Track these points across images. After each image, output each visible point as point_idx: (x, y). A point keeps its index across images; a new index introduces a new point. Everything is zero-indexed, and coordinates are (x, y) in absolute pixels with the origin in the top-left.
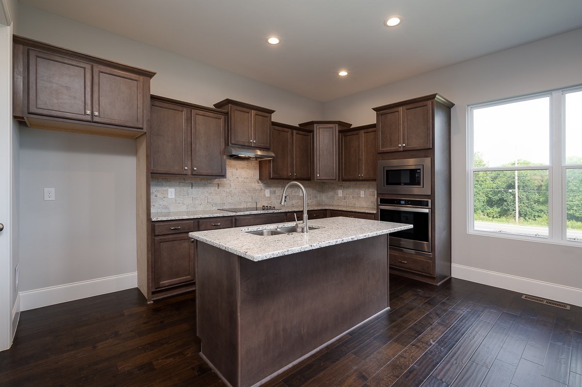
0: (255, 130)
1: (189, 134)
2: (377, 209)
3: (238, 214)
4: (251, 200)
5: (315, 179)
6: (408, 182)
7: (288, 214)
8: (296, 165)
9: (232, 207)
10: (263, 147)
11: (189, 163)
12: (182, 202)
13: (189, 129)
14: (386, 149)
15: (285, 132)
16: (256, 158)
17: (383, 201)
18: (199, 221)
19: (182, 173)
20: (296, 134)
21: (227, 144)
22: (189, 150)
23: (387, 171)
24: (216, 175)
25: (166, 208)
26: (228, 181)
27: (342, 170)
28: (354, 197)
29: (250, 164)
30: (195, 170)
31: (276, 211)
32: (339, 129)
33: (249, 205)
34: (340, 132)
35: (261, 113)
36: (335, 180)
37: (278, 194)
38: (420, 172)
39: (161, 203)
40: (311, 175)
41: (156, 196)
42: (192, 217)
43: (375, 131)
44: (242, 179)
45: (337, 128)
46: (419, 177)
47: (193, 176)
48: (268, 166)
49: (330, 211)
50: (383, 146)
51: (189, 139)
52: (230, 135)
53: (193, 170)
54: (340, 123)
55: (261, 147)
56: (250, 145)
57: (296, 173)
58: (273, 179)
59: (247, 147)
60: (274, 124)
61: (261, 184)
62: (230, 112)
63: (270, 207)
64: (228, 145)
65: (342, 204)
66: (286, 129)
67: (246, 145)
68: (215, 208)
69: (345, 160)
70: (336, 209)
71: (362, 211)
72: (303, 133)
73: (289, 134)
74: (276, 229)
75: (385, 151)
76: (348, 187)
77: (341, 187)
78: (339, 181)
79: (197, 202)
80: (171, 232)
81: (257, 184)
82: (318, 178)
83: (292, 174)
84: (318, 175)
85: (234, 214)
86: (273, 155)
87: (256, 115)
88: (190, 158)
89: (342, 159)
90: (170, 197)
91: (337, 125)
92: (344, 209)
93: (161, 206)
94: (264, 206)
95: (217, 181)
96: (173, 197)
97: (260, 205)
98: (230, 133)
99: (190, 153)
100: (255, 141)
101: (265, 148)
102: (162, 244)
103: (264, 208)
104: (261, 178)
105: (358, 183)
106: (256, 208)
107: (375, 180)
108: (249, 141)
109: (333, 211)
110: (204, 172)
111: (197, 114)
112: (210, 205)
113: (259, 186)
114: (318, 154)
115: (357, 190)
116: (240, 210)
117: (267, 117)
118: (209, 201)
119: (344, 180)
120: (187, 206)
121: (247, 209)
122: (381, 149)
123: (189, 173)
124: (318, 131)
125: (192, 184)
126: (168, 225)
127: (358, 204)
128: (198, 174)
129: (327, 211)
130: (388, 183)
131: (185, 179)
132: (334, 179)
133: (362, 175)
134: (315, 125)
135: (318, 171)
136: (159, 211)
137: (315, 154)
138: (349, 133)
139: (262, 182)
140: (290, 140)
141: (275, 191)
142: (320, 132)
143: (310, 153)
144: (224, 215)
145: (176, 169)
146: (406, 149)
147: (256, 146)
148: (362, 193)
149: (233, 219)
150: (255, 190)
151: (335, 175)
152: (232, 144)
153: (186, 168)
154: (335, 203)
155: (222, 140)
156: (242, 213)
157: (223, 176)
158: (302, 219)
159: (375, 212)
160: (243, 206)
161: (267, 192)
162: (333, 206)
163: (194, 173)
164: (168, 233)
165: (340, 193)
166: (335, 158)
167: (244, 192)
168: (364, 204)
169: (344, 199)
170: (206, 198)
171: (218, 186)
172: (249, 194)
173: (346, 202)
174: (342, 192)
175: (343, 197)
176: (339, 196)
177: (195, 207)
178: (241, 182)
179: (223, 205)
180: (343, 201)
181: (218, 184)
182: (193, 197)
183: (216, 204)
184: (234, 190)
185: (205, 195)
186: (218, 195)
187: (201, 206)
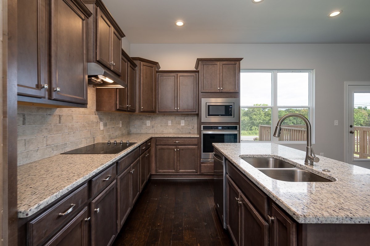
2: (199, 133)
4: (89, 135)
6: (224, 114)
20: (130, 66)
23: (209, 106)
27: (158, 103)
28: (162, 125)
33: (89, 142)
37: (108, 127)
38: (232, 107)
46: (231, 111)
48: (113, 96)
57: (130, 104)
66: (125, 59)
67: (108, 66)
68: (56, 153)
73: (127, 64)
75: (207, 91)
79: (31, 147)
81: (94, 116)
82: (142, 110)
83: (128, 105)
84: (142, 107)
89: (158, 94)
95: (58, 111)
101: (118, 75)
104: (99, 110)
106: (94, 144)
108: (110, 62)
113: (96, 118)
114: (142, 88)
117: (120, 40)
119: (160, 112)
124: (142, 68)
127: (165, 131)
130: (209, 115)
135: (142, 104)
138: (165, 74)
139: (98, 114)
141: (106, 123)
142: (144, 68)
146: (223, 91)
147: (114, 70)
148: (169, 123)
150: (93, 123)
151: (154, 108)
152: (98, 61)
159: (198, 136)
160: (83, 144)
165: (148, 123)
167: (84, 126)
169: (153, 128)
170: (45, 139)
171: (60, 118)
172: (88, 128)
173: (154, 130)
174: (151, 122)
175: (152, 126)
176: (147, 125)
177: (29, 156)
178: (81, 113)
179: (66, 146)
180: (152, 129)
181: (60, 116)
182: (25, 140)
183: (57, 146)
184: (76, 124)
185: (43, 134)
186: (60, 132)
187: (38, 153)
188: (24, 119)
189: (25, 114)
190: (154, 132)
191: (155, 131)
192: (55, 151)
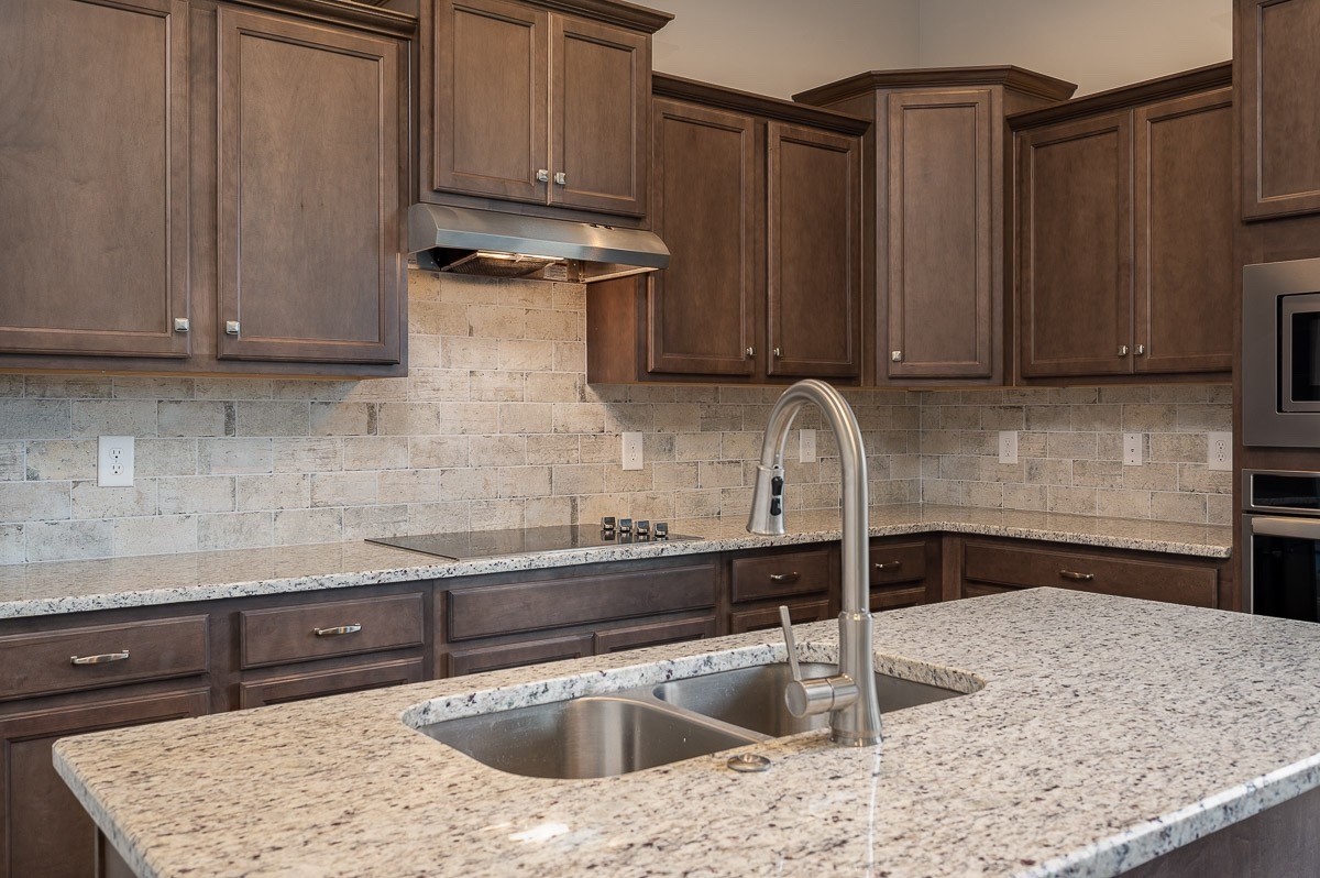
0: (563, 115)
1: (202, 139)
2: (1239, 529)
3: (465, 567)
4: (541, 488)
5: (881, 373)
7: (737, 563)
8: (780, 301)
9: (447, 526)
10: (606, 207)
11: (203, 296)
12: (173, 505)
13: (202, 110)
14: (1290, 199)
15: (723, 128)
16: (577, 266)
17: (1274, 491)
18: (236, 619)
19: (163, 351)
20: (784, 139)
21: (409, 194)
22: (203, 222)
23: (1300, 319)
24: (351, 357)
25: (88, 537)
26: (425, 393)
27: (1023, 322)
28: (1083, 464)
29: (539, 303)
30: (233, 335)
31: (670, 549)
32: (1009, 113)
33: (536, 517)
34: (1013, 124)
35: (594, 25)
36: (987, 378)
37: (687, 457)
39: (60, 512)
40: (857, 350)
41: (32, 477)
42: (197, 593)
43: (1229, 105)
44: (499, 382)
45: (996, 103)
47: (223, 367)
48: (632, 311)
49: (957, 541)
50: (1273, 181)
51: (201, 168)
52: (424, 144)
53: (220, 333)
54: (1014, 79)
55: (595, 206)
56: (538, 196)
57: (780, 342)
58: (659, 375)
59: (516, 209)
60: (666, 87)
61: (600, 407)
62: (425, 23)
63: (644, 524)
64: (417, 200)
65: (1019, 500)
66: (729, 117)
67: (516, 194)
68: (353, 534)
69: (1038, 273)
70: (994, 529)
71: (1146, 542)
72: (818, 135)
73: (746, 139)
74: (660, 694)
75: (1289, 209)
76: (1052, 416)
77: (1014, 415)
78: (1006, 381)
79: (255, 504)
80: (76, 682)
81: (576, 405)
82: (896, 370)
83: (762, 346)
84: (896, 355)
85: (439, 568)
86: (657, 246)
87: (569, 36)
88: (205, 269)
89: (1023, 265)
90: (107, 477)
91: (998, 89)
92: (1038, 533)
93: (57, 531)
94: (611, 520)
95: (363, 391)
96: (127, 477)
97: (590, 517)
98: (425, 131)
99: (203, 242)
100: (560, 178)
101: (618, 216)
102: (21, 748)
103: (610, 531)
104: (594, 377)
105: (1109, 390)
106: (574, 529)
107: (1220, 373)
108: (531, 175)
109: (970, 543)
110: (283, 342)
111: (245, 32)
112: (328, 520)
113: (586, 413)
114: (895, 242)
115: (1101, 432)
116: (486, 545)
117: (628, 49)
118: (320, 496)
119: (1032, 379)
120: (204, 525)
121: (523, 541)
122: (1264, 200)
123: (203, 348)
124: (895, 124)
125: (229, 406)
126: (54, 641)
127: (1106, 505)
128: (250, 353)
129: (946, 542)
130: (1306, 391)
131: (189, 386)
132: (982, 371)
133: (1142, 347)
134: (881, 94)
135: (895, 333)
136: (48, 553)
137: (880, 243)
138: (1063, 129)
139: (603, 397)
140: (748, 174)
141: (670, 439)
142: (908, 126)
143: (856, 241)
144: (385, 579)
145: (124, 333)
147: (568, 202)
148: (1132, 446)
149: (438, 597)
150: (565, 434)
151: (983, 352)
152: (439, 192)
153: (182, 322)
154: (981, 497)
155: (386, 172)
156: (483, 565)
157: (387, 363)
158: (835, 609)
159: (1221, 549)
160: (502, 520)
161: (630, 449)
162: (969, 511)
163: (227, 352)
164: (59, 685)
165: (1009, 446)
166: (985, 264)
167: (509, 449)
168: (1142, 504)
169: (1031, 477)
170: (307, 483)
171: (372, 416)
172: (532, 457)
173: (1041, 490)
174: (1021, 439)
175: (1026, 468)
176: (1003, 459)
177: (245, 529)
178: (490, 395)
179: (400, 519)
180: (1028, 485)
181: (371, 407)
182: (233, 480)
183: (358, 513)
184: (453, 439)
185: (298, 465)
186: (371, 464)
187: (279, 523)
188: (230, 417)
189: (232, 403)
190: (1037, 506)
191: (1043, 498)
192: (349, 529)
